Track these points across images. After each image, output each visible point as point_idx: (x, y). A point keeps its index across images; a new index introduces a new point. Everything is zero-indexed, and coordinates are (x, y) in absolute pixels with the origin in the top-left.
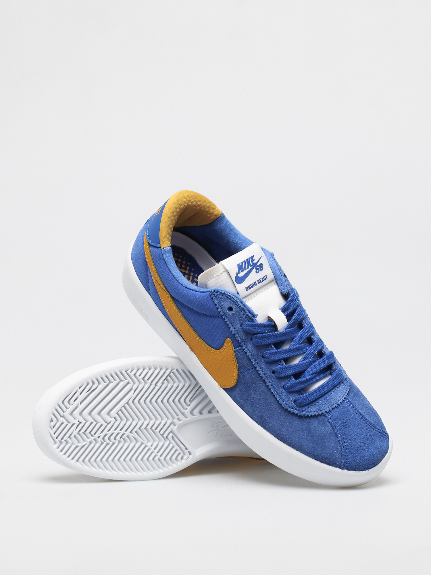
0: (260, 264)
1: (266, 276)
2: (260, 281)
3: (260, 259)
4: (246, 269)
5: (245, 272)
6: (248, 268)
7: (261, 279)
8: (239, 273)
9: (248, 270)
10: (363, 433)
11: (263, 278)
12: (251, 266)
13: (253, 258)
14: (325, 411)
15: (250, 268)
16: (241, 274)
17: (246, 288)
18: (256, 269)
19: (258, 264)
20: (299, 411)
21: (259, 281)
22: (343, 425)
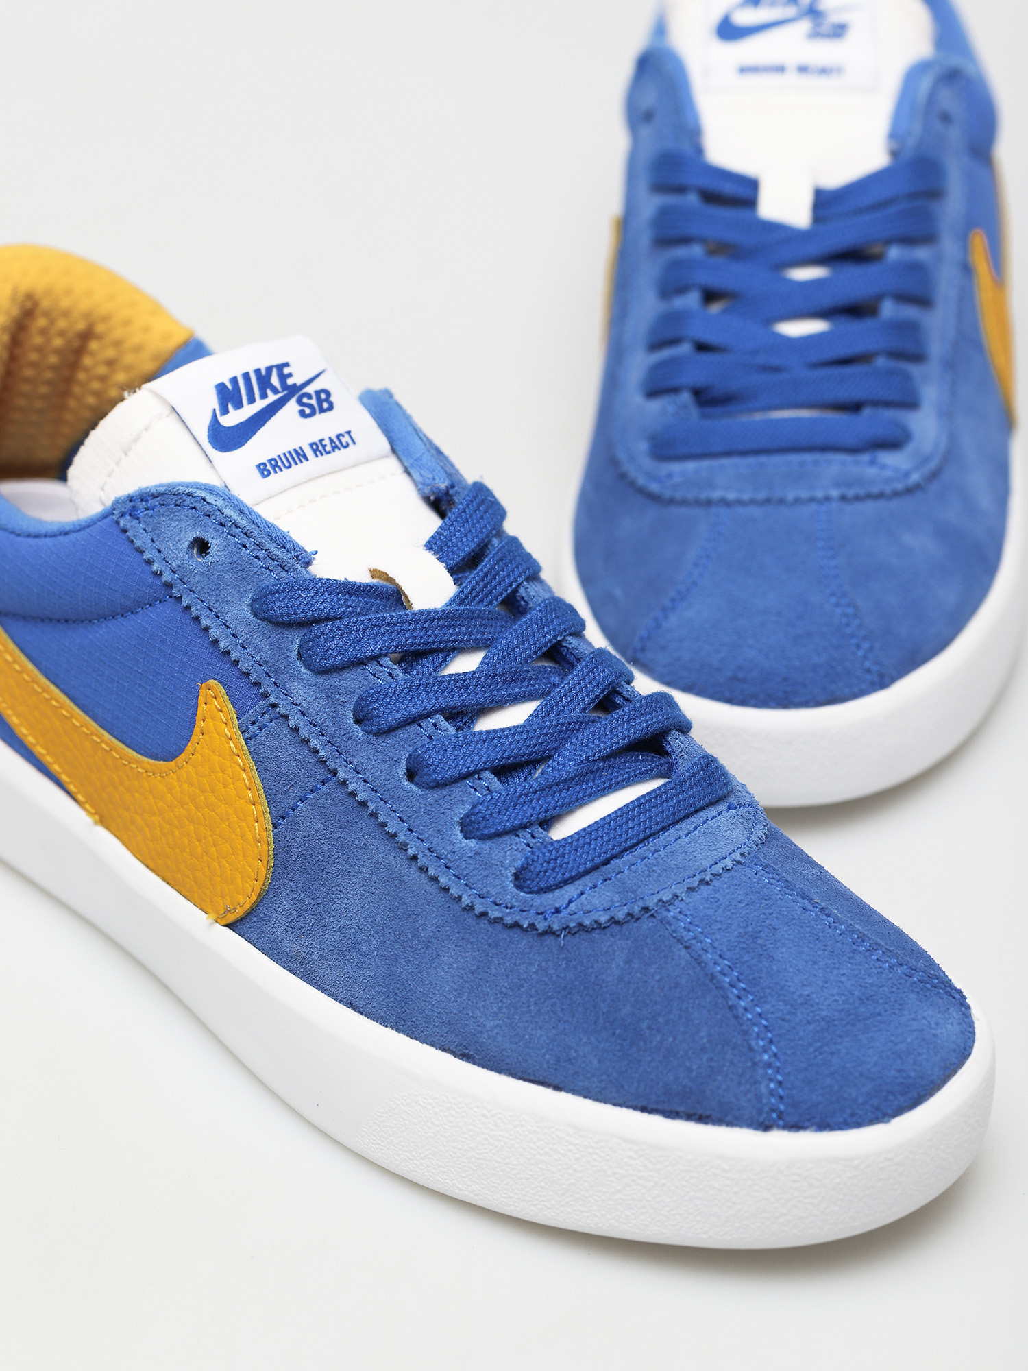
0: (318, 393)
1: (349, 433)
2: (324, 446)
3: (317, 376)
4: (252, 400)
5: (248, 411)
6: (264, 396)
7: (327, 442)
8: (225, 411)
9: (260, 404)
10: (844, 975)
11: (335, 440)
12: (275, 391)
13: (286, 371)
14: (655, 899)
15: (272, 397)
16: (234, 418)
17: (258, 466)
18: (300, 402)
19: (310, 389)
20: (542, 914)
21: (318, 448)
22: (744, 945)
